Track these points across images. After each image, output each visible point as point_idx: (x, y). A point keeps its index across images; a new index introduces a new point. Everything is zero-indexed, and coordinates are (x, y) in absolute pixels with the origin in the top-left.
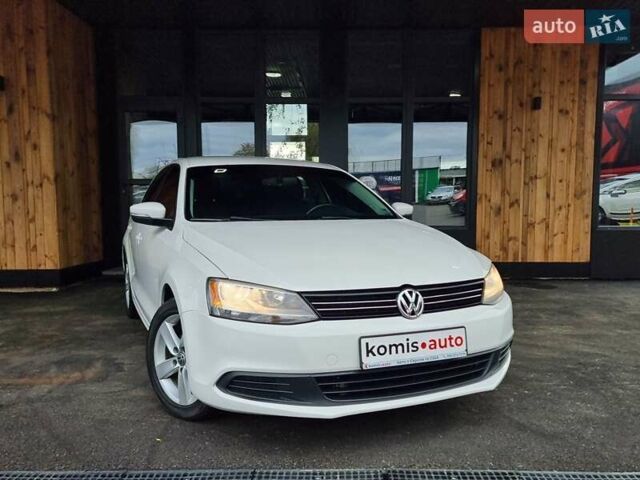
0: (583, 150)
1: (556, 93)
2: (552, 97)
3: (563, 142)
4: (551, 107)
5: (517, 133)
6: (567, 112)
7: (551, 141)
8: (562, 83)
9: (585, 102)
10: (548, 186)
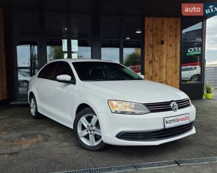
0: (176, 58)
1: (168, 39)
4: (167, 44)
5: (156, 52)
7: (167, 55)
8: (170, 36)
9: (177, 42)
10: (166, 70)
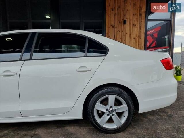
0: (141, 38)
1: (132, 18)
2: (130, 20)
3: (134, 36)
4: (130, 23)
6: (135, 25)
7: (130, 35)
8: (133, 15)
9: (141, 21)
